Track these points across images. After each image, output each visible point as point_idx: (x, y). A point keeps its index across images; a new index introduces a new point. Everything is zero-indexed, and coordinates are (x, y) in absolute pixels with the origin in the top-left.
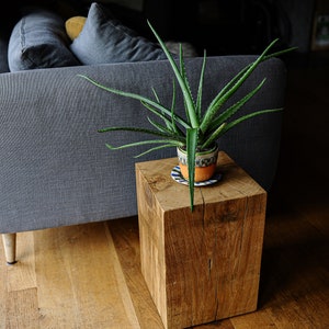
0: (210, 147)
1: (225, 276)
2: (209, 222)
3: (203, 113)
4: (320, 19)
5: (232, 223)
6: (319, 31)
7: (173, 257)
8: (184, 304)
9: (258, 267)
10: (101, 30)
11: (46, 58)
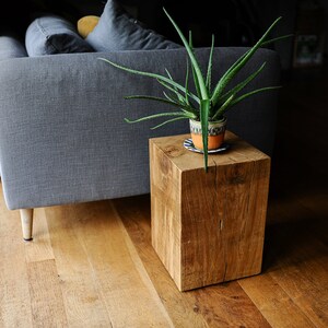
0: (220, 118)
1: (234, 238)
2: (220, 183)
3: (213, 89)
4: (300, 37)
5: (240, 185)
6: (300, 49)
7: (188, 216)
8: (196, 263)
9: (262, 230)
10: (116, 22)
11: (67, 46)
